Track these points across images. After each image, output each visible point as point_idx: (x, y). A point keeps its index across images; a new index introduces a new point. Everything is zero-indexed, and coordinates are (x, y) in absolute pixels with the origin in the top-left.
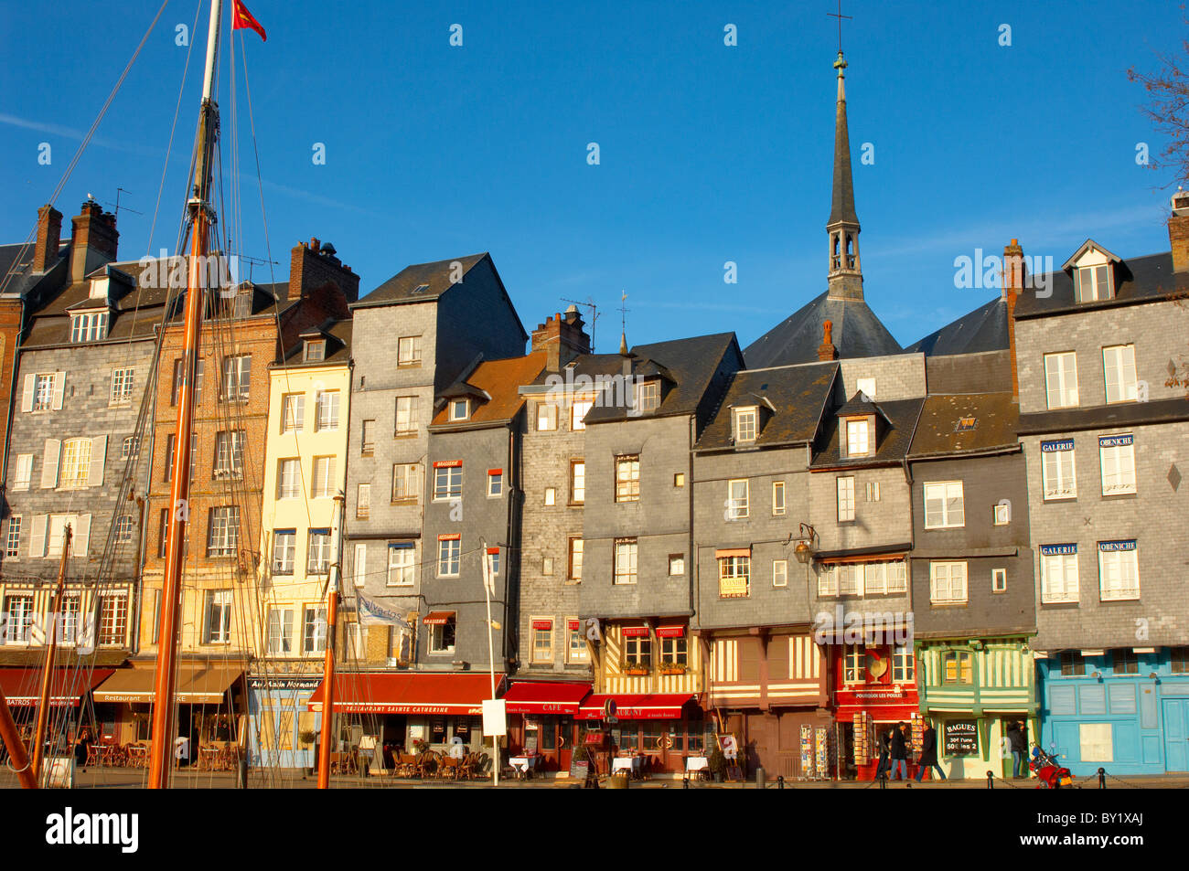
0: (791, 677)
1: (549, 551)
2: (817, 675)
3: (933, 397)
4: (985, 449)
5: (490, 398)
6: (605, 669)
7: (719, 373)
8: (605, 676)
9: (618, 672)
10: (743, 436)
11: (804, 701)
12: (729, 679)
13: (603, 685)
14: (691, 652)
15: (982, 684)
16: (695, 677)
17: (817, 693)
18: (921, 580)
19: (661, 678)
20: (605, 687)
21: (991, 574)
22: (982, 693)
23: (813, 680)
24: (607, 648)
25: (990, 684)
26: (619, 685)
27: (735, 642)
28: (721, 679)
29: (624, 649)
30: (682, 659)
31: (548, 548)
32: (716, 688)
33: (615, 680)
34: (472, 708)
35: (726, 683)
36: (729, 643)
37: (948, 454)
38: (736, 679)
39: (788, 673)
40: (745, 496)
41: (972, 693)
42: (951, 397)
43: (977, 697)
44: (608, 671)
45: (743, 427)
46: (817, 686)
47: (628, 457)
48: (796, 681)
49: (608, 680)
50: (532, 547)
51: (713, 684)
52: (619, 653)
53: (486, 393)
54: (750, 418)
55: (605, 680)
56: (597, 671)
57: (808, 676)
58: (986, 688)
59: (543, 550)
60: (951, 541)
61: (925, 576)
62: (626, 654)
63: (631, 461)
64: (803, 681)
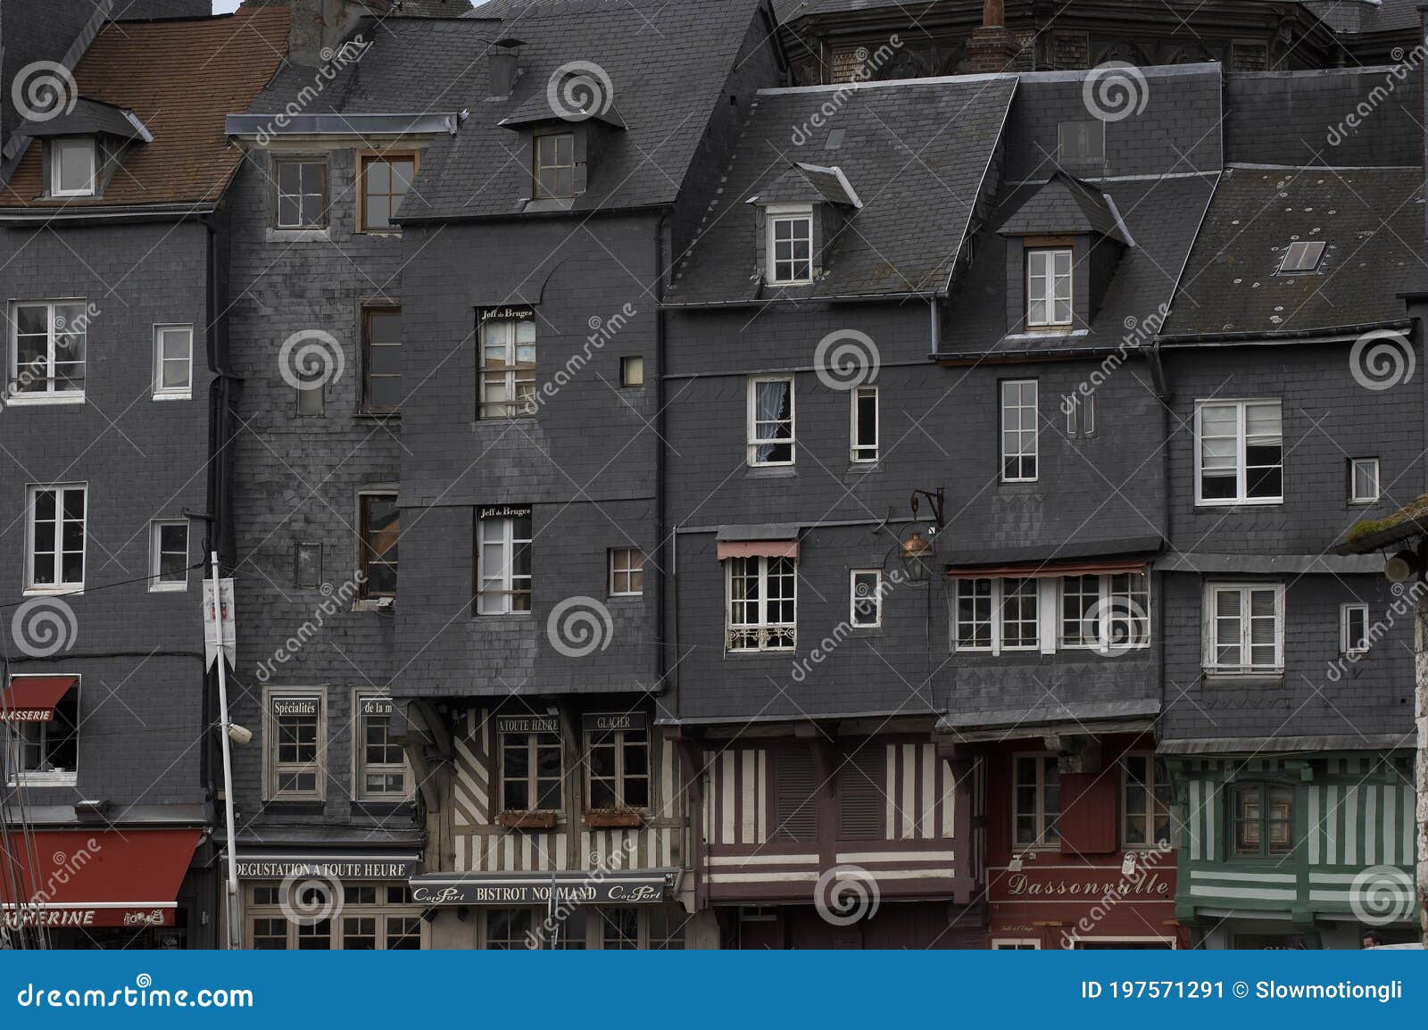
0: (890, 835)
1: (311, 529)
2: (949, 830)
3: (1237, 173)
4: (1333, 327)
5: (149, 137)
6: (451, 817)
7: (728, 99)
8: (452, 830)
9: (483, 821)
10: (783, 272)
11: (920, 890)
12: (748, 839)
13: (445, 850)
14: (657, 774)
15: (1314, 858)
16: (666, 833)
17: (949, 873)
18: (1183, 622)
19: (585, 836)
20: (452, 857)
21: (1338, 613)
22: (1315, 878)
23: (939, 843)
24: (457, 765)
25: (1331, 859)
26: (485, 851)
27: (762, 754)
28: (728, 838)
29: (498, 770)
30: (637, 794)
31: (307, 520)
32: (718, 861)
33: (477, 840)
34: (133, 911)
35: (739, 848)
36: (748, 756)
37: (1251, 338)
38: (762, 840)
39: (884, 825)
40: (786, 414)
41: (1292, 879)
42: (1279, 175)
43: (1303, 887)
44: (460, 820)
45: (782, 251)
46: (948, 856)
47: (508, 313)
48: (900, 844)
49: (460, 841)
50: (269, 518)
51: (711, 851)
52: (485, 776)
53: (132, 119)
54: (801, 227)
55: (452, 842)
56: (432, 822)
57: (928, 833)
58: (1323, 867)
59: (296, 526)
60: (1251, 535)
61: (1192, 613)
62: (503, 780)
63: (516, 320)
64: (918, 844)
